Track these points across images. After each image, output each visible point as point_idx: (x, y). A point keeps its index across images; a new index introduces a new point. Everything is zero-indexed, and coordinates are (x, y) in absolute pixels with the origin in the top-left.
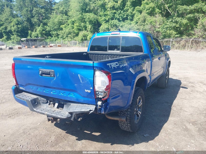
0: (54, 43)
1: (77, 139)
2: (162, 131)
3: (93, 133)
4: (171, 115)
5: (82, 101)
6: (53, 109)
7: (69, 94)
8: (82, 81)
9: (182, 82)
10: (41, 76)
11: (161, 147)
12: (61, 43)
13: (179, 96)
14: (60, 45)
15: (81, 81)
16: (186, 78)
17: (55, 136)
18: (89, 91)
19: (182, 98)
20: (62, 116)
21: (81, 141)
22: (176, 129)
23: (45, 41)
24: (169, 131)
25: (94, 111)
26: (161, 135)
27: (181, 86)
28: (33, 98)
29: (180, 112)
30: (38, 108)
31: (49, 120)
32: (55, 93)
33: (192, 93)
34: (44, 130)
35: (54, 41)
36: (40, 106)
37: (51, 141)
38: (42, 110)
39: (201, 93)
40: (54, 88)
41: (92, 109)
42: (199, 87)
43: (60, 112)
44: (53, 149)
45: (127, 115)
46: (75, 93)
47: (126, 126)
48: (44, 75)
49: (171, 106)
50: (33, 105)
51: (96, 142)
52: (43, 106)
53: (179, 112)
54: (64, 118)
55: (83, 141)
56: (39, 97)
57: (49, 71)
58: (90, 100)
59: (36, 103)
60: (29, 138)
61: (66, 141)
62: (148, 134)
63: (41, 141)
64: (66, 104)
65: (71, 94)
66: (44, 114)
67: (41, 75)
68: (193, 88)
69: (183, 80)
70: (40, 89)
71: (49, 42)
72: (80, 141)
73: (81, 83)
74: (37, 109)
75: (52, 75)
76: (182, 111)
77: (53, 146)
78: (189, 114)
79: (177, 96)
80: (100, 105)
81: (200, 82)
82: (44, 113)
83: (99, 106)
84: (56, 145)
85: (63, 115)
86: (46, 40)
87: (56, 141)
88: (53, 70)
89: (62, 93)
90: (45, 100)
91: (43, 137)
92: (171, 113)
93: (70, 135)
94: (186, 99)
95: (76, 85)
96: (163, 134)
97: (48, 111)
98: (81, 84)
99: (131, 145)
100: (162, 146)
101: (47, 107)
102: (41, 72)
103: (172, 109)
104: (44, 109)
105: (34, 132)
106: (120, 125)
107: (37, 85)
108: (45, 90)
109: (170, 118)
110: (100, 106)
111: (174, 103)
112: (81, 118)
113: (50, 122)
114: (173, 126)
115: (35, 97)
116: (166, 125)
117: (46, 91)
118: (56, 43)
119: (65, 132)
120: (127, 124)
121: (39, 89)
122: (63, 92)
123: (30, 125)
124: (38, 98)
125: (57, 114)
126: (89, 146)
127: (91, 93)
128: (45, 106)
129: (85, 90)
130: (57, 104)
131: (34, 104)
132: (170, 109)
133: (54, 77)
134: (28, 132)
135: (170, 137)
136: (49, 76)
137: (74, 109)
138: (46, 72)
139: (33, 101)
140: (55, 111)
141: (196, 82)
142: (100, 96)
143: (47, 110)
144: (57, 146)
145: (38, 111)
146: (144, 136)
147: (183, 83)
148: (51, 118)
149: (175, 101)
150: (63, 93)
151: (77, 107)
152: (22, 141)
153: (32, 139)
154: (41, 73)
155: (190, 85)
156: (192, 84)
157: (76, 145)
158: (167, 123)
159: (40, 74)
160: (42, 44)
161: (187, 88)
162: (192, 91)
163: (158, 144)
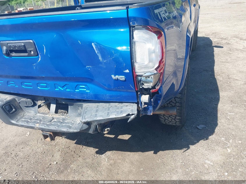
0: (23, 6)
1: (97, 153)
2: (219, 115)
3: (120, 137)
4: (220, 88)
5: (107, 98)
6: (48, 116)
7: (76, 87)
8: (103, 57)
9: (211, 39)
10: (7, 56)
11: (230, 143)
12: (33, 5)
13: (217, 59)
14: (32, 8)
15: (100, 58)
16: (215, 34)
17: (60, 153)
18: (122, 78)
19: (223, 62)
20: (70, 127)
21: (104, 154)
22: (237, 110)
23: (9, 5)
24: (230, 114)
25: (136, 115)
26: (220, 123)
27: (213, 45)
28: (5, 101)
29: (230, 82)
30: (19, 118)
31: (45, 137)
32: (46, 87)
33: (231, 52)
34: (38, 143)
35: (22, 3)
36: (21, 114)
37: (55, 163)
38: (28, 122)
39: (242, 51)
40: (43, 78)
41: (132, 110)
42: (236, 43)
43: (64, 119)
44: (62, 178)
45: (175, 104)
46: (88, 84)
47: (173, 120)
48: (14, 54)
49: (214, 75)
50: (7, 114)
51: (129, 153)
52: (28, 112)
53: (228, 82)
54: (75, 131)
55: (108, 153)
56: (16, 98)
57: (23, 44)
58: (124, 94)
59: (14, 110)
60: (17, 162)
61: (80, 159)
62: (202, 124)
63: (39, 165)
64: (71, 105)
65: (81, 86)
66: (34, 129)
67: (8, 54)
68: (229, 46)
69: (211, 36)
70: (13, 82)
71: (15, 5)
72: (102, 154)
73: (101, 63)
74: (17, 120)
75: (32, 52)
76: (232, 80)
77: (62, 172)
78: (243, 83)
79: (215, 59)
80: (147, 101)
81: (234, 37)
82: (33, 126)
83: (143, 104)
84: (66, 168)
85: (70, 125)
86: (10, 3)
87: (64, 162)
88: (31, 41)
89: (60, 87)
90: (29, 101)
91: (40, 157)
92: (219, 86)
93: (83, 146)
94: (228, 63)
95: (89, 68)
96: (223, 121)
97: (40, 121)
98: (100, 65)
99: (185, 149)
100: (231, 141)
101: (36, 113)
102: (5, 48)
103: (217, 79)
104: (31, 119)
105: (24, 149)
106: (161, 119)
107: (7, 77)
108: (25, 83)
109: (221, 94)
110: (145, 103)
111: (215, 69)
112: (109, 128)
113: (48, 139)
114: (231, 105)
115: (9, 98)
116: (220, 106)
117: (28, 86)
118: (26, 5)
119: (75, 141)
120: (175, 117)
121: (12, 84)
122: (62, 83)
123: (14, 139)
124: (14, 100)
125: (58, 126)
126: (120, 161)
127: (125, 81)
128: (32, 112)
129: (113, 76)
130: (53, 107)
131: (9, 111)
132: (215, 79)
133: (38, 55)
134: (13, 152)
135: (235, 123)
136: (26, 54)
137: (94, 114)
138: (15, 47)
139: (7, 107)
140: (53, 118)
141: (230, 37)
142: (146, 86)
143: (37, 120)
144: (69, 171)
145: (20, 123)
146: (198, 128)
147: (215, 40)
148: (48, 134)
149: (215, 67)
150: (63, 87)
151: (97, 111)
152: (7, 171)
153: (23, 164)
154: (7, 51)
155: (224, 42)
156: (226, 41)
157: (99, 164)
158: (220, 101)
159: (4, 52)
160: (5, 8)
161: (222, 47)
162: (230, 50)
163: (224, 139)
